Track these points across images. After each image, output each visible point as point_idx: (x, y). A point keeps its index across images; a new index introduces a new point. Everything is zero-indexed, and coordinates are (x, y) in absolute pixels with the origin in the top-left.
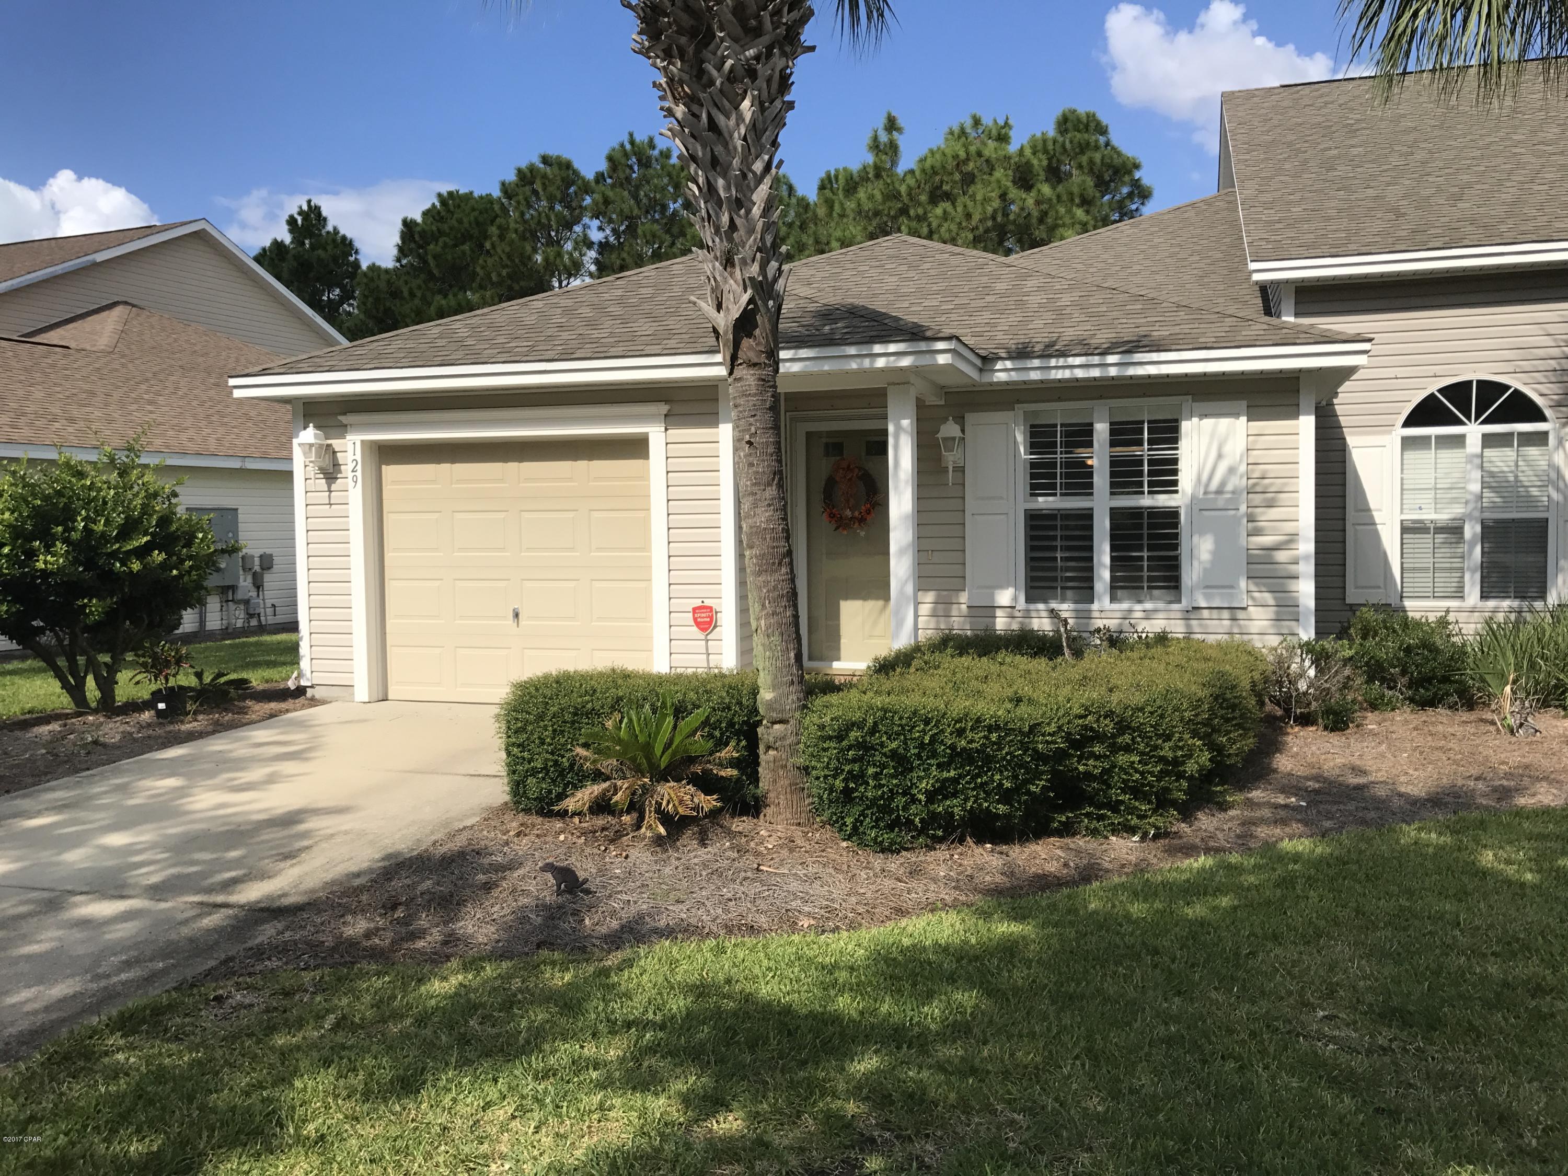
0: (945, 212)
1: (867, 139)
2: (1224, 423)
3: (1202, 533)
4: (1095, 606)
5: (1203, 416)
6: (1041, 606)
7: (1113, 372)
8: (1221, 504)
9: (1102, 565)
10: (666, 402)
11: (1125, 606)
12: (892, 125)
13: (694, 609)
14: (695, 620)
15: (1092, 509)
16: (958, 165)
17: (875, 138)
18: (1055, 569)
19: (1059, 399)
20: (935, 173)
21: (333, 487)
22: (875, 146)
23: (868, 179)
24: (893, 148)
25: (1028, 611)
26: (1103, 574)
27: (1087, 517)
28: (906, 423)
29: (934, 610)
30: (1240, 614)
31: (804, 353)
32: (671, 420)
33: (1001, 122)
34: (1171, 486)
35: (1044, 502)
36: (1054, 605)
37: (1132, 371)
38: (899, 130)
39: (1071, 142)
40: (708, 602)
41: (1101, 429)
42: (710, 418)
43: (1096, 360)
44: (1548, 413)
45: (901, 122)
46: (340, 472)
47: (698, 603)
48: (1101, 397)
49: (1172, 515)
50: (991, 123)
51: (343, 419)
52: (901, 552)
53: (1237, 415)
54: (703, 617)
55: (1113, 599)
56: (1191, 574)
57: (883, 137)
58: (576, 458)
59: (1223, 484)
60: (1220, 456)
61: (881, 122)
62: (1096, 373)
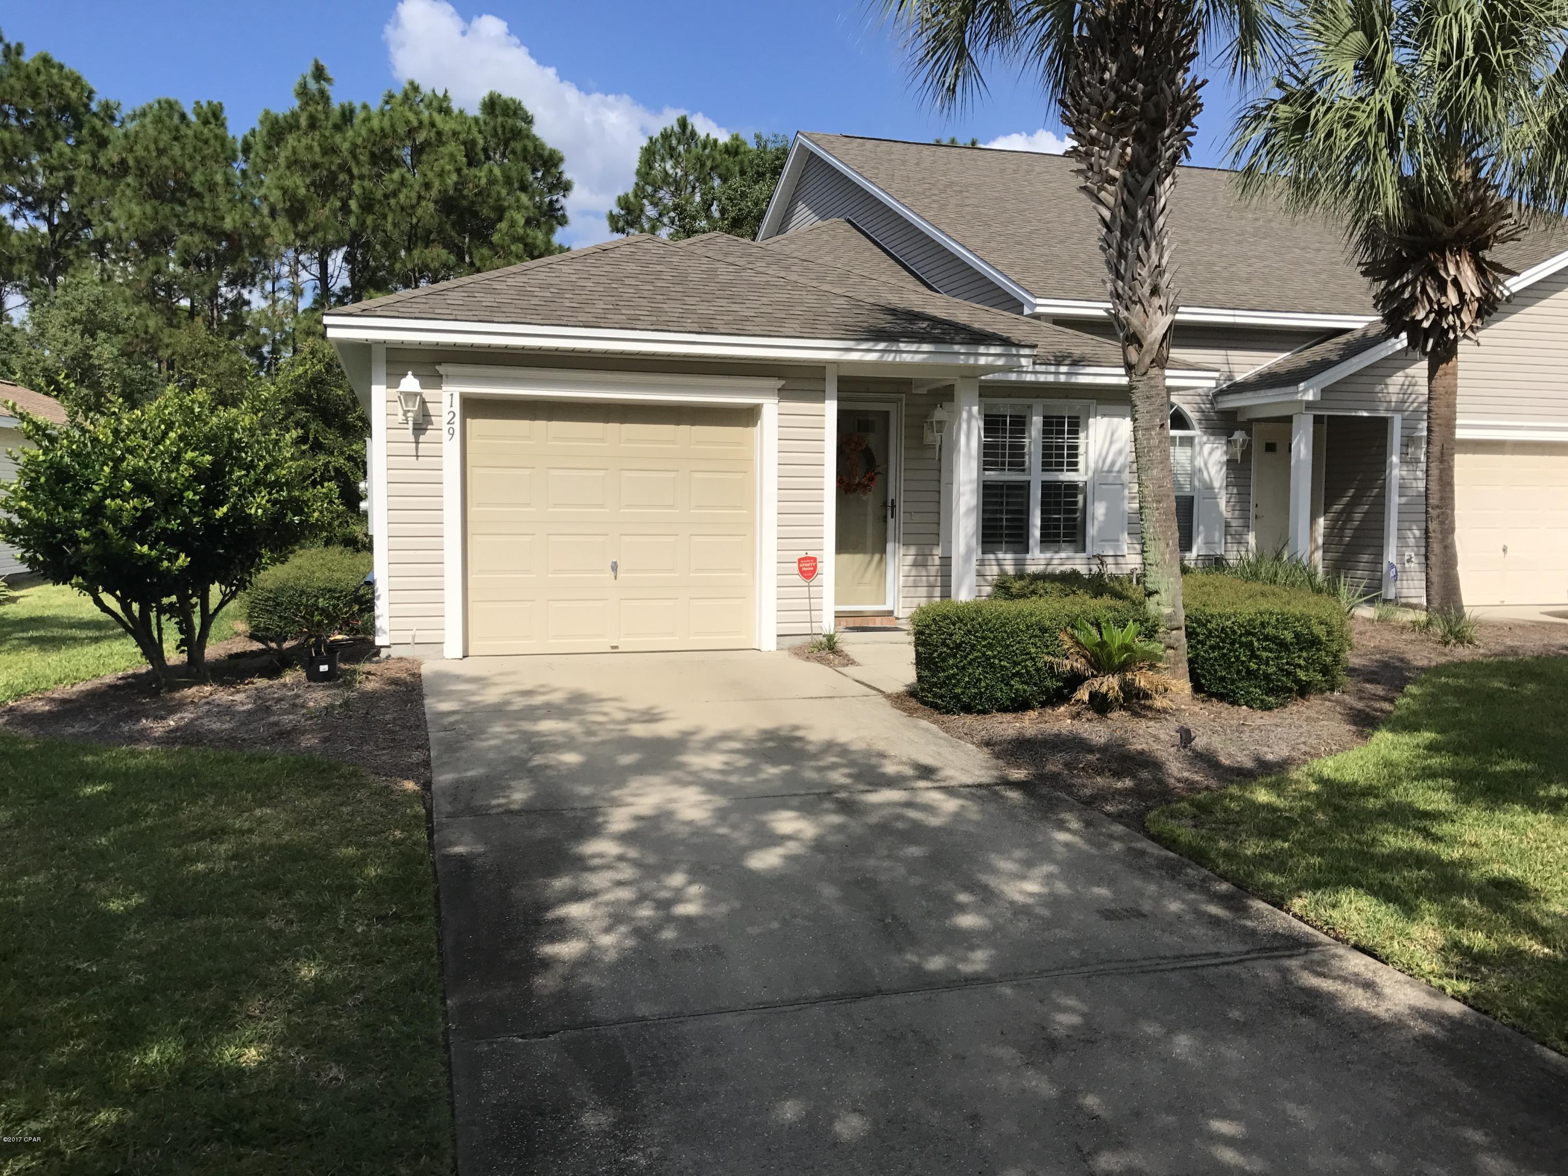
0: (403, 178)
1: (295, 85)
2: (1116, 420)
3: (1101, 500)
4: (1029, 556)
5: (1104, 415)
6: (992, 556)
7: (1062, 378)
8: (1110, 480)
9: (1035, 526)
10: (780, 377)
11: (1048, 555)
12: (319, 73)
13: (800, 560)
14: (800, 569)
15: (1029, 482)
16: (410, 131)
17: (304, 86)
18: (1001, 527)
19: (1010, 396)
20: (385, 136)
21: (422, 438)
22: (303, 92)
23: (298, 127)
24: (324, 97)
25: (983, 560)
26: (1036, 532)
27: (1024, 487)
28: (975, 409)
29: (915, 560)
30: (1121, 560)
31: (925, 347)
32: (784, 394)
33: (440, 94)
34: (1073, 466)
35: (992, 475)
36: (1001, 555)
37: (1074, 379)
38: (328, 80)
39: (503, 126)
40: (811, 554)
41: (1037, 421)
42: (819, 395)
43: (1052, 369)
44: (1195, 423)
45: (329, 72)
46: (432, 424)
47: (802, 554)
48: (1038, 397)
49: (1072, 488)
50: (429, 93)
51: (441, 369)
52: (968, 512)
53: (1124, 416)
54: (807, 567)
55: (1041, 552)
56: (1092, 531)
57: (313, 86)
58: (678, 422)
59: (1113, 464)
60: (1111, 443)
61: (309, 69)
62: (1051, 378)
